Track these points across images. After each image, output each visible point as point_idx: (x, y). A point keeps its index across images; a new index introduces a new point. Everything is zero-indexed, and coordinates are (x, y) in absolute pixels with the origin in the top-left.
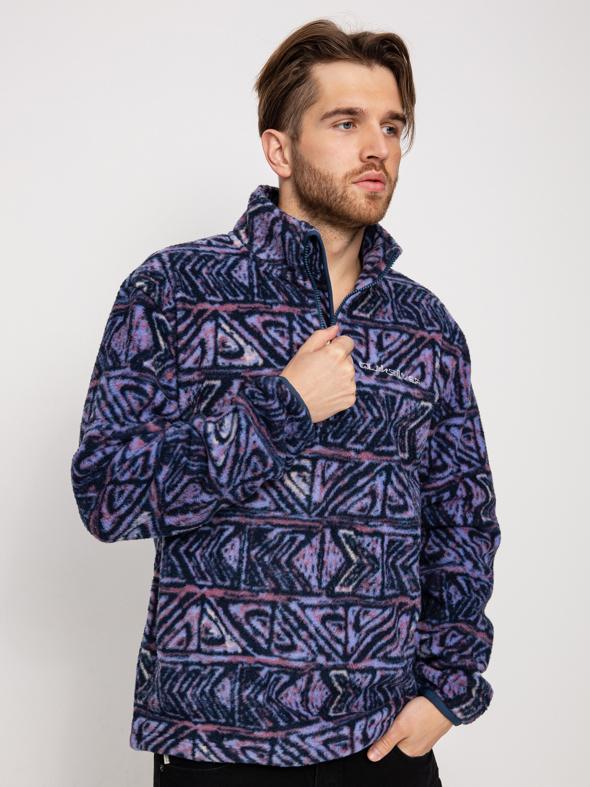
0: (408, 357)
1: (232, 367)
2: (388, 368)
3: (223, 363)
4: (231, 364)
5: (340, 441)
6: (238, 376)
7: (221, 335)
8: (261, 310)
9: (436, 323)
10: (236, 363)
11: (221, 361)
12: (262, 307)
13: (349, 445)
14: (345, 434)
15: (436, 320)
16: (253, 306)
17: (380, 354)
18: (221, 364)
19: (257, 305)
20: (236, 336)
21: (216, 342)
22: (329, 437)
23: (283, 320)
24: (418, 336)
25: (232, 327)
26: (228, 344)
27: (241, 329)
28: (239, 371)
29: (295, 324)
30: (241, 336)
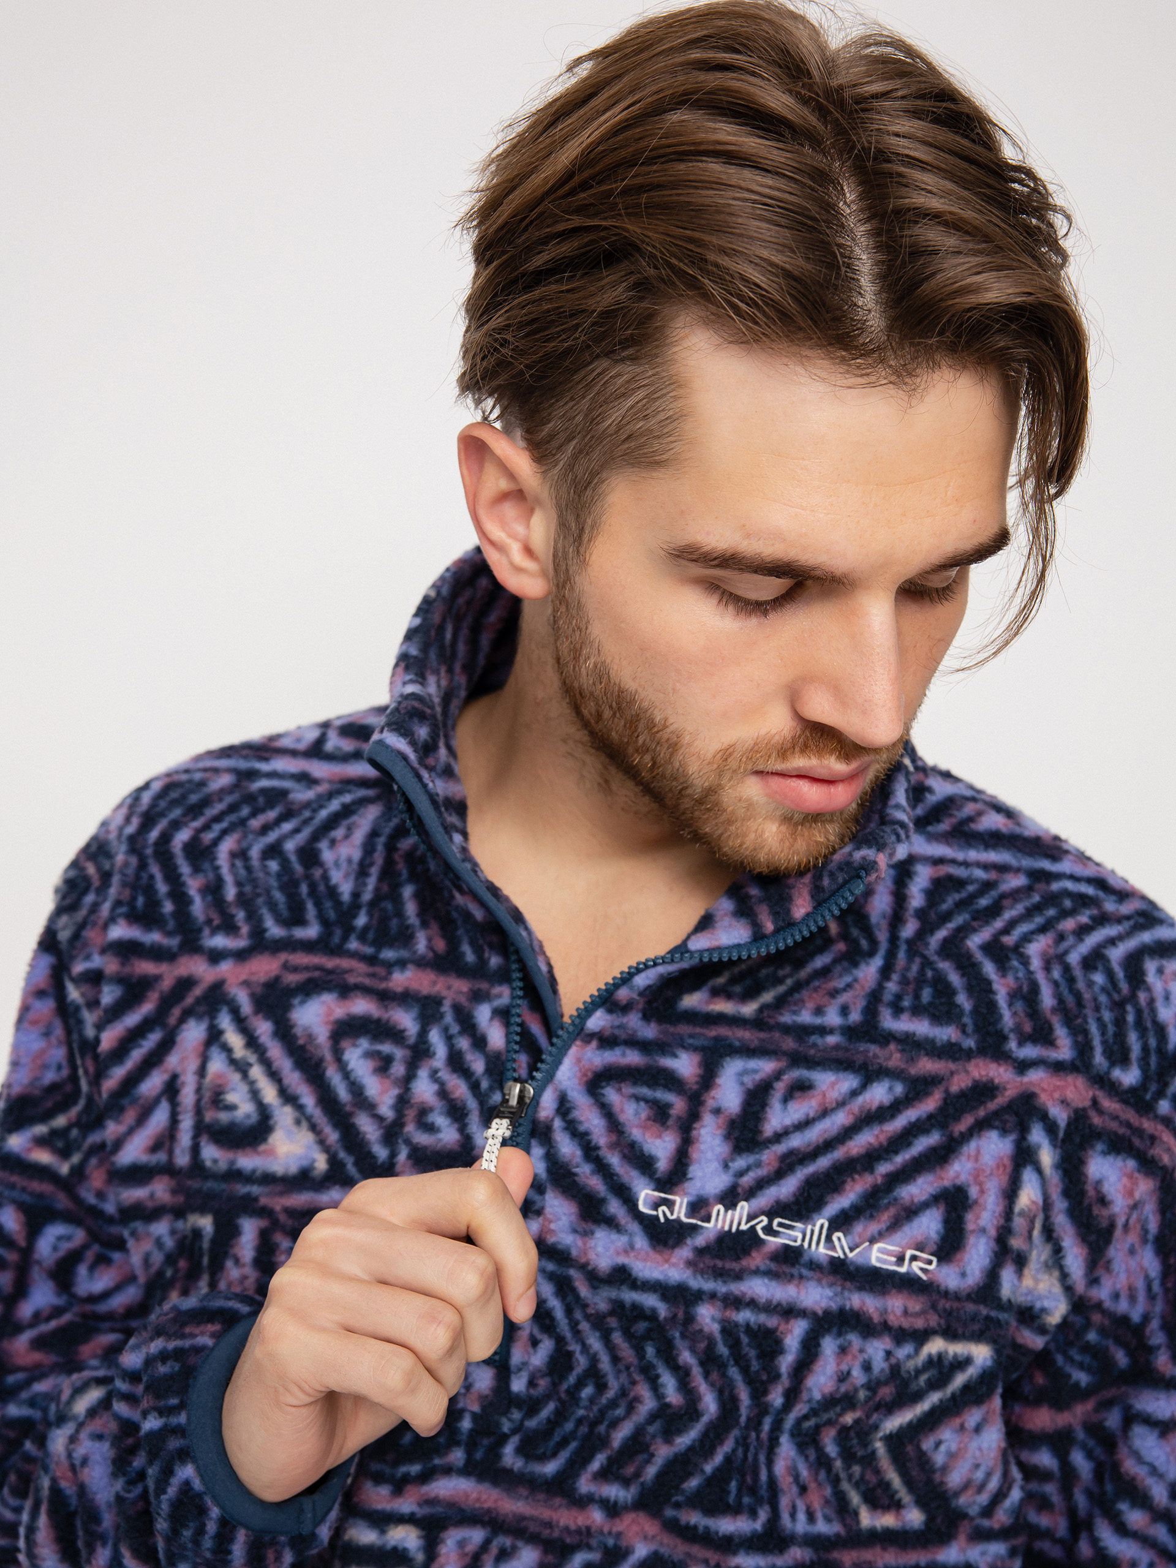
0: (883, 1168)
1: (234, 1175)
2: (771, 1213)
3: (215, 1161)
4: (232, 1163)
5: (550, 1468)
6: (250, 1207)
7: (217, 1065)
8: (352, 980)
9: (1061, 1034)
10: (247, 1162)
11: (210, 1153)
12: (357, 971)
13: (585, 1485)
14: (574, 1445)
15: (1069, 1021)
16: (330, 963)
17: (740, 1163)
18: (208, 1164)
19: (345, 963)
20: (257, 1072)
21: (199, 1090)
22: (509, 1450)
23: (406, 1020)
24: (959, 1083)
25: (252, 1042)
26: (231, 1098)
27: (275, 1051)
28: (255, 1190)
29: (435, 1036)
30: (274, 1075)
